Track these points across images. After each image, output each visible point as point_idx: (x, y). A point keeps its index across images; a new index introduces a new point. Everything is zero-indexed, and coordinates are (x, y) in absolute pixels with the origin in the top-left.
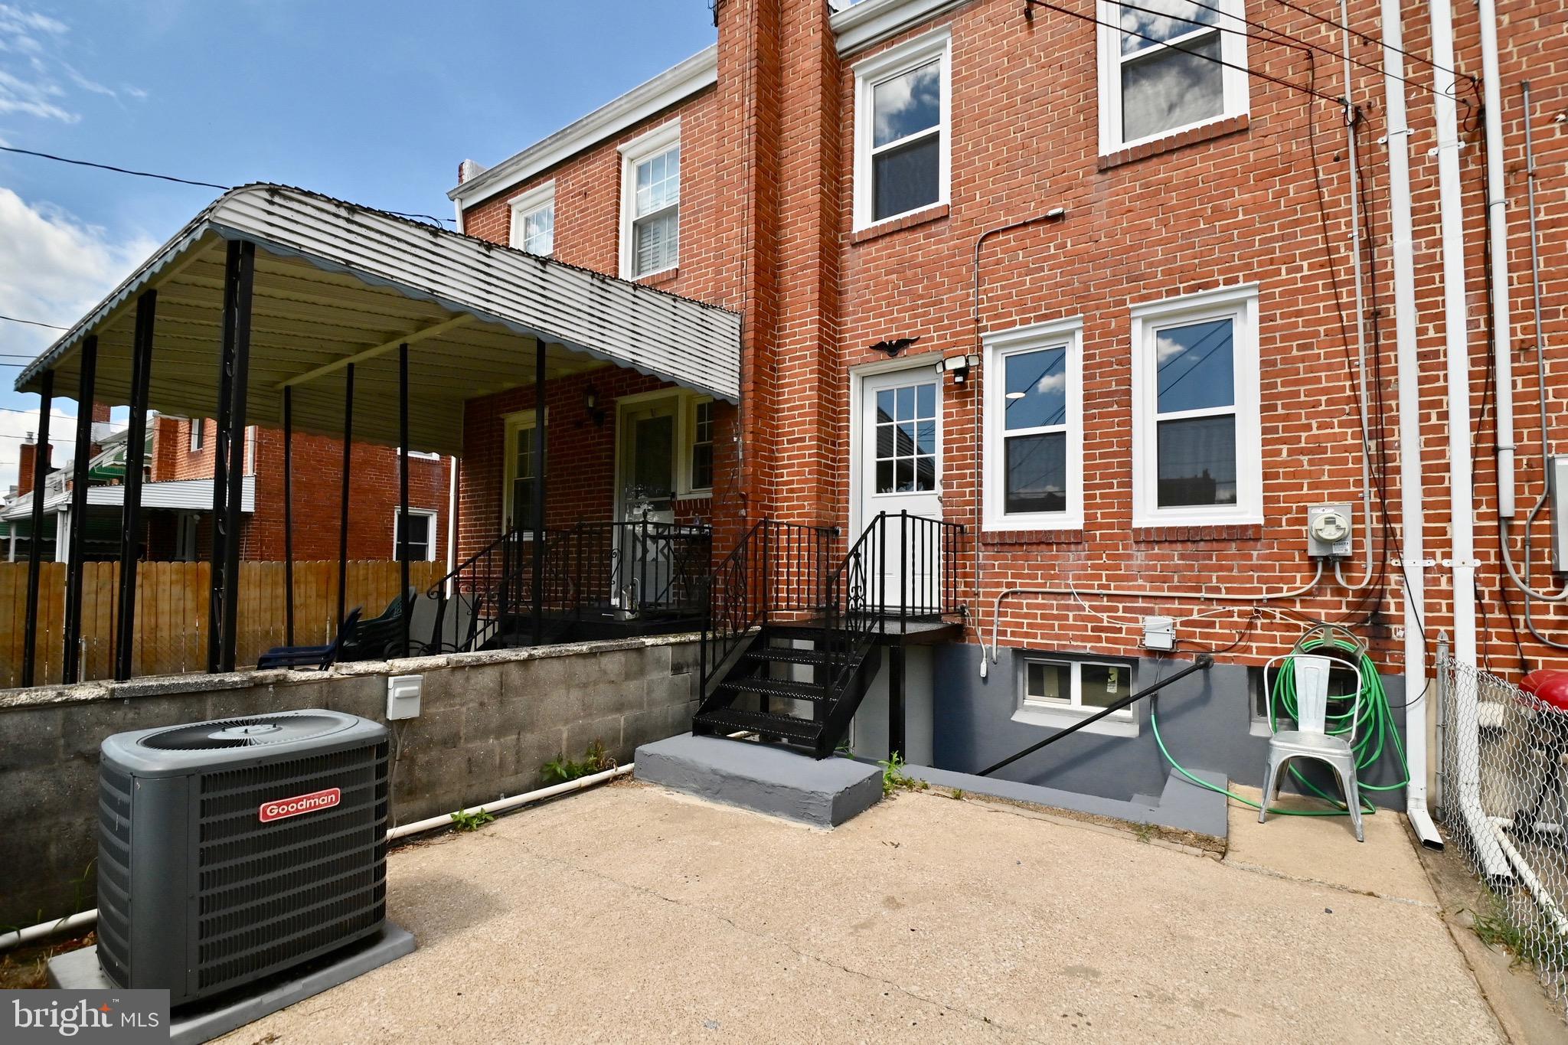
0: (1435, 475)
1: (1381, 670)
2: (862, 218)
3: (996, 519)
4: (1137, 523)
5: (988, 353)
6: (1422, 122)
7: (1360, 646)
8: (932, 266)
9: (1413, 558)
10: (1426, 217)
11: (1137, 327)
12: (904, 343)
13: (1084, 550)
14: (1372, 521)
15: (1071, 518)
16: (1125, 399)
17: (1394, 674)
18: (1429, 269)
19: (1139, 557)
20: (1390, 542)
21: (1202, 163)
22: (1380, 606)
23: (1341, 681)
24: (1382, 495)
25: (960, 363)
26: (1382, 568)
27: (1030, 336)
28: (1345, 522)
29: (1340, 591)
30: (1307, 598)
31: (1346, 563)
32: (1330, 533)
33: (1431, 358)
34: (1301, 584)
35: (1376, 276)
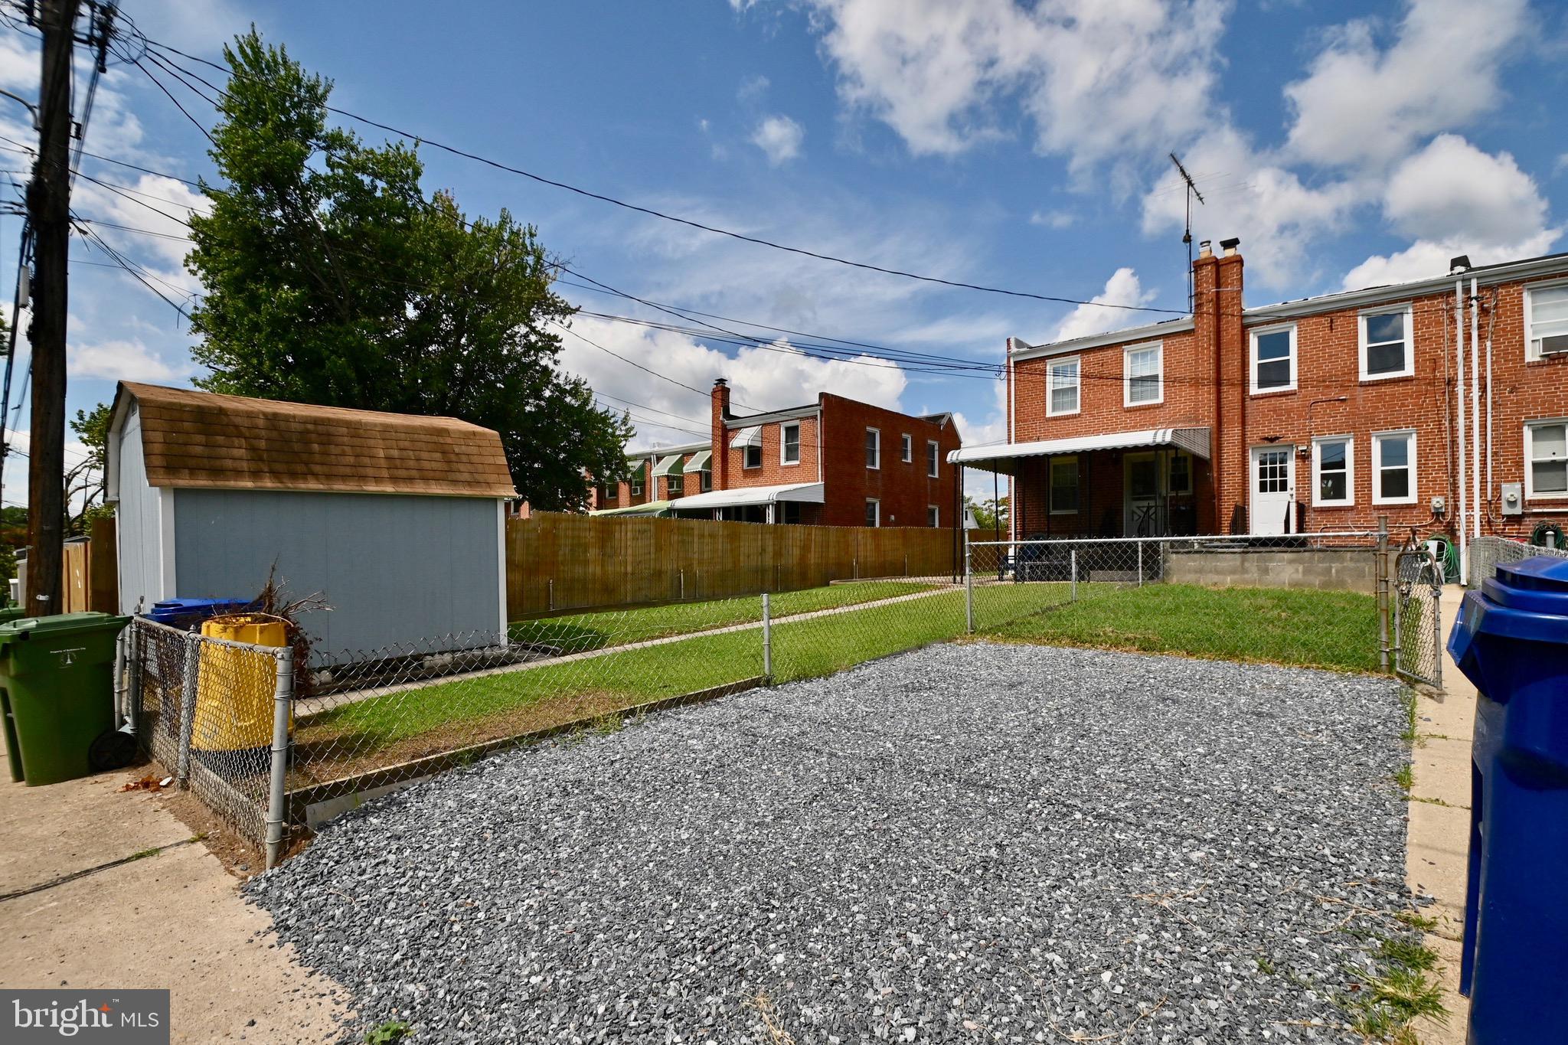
0: (1469, 489)
1: (1453, 545)
2: (1254, 390)
3: (1317, 502)
4: (1374, 503)
5: (1314, 444)
6: (1468, 384)
7: (1447, 538)
8: (1288, 411)
9: (1463, 513)
10: (1468, 413)
11: (1373, 439)
12: (1277, 438)
13: (1355, 512)
14: (1451, 502)
15: (1349, 501)
16: (1369, 462)
17: (1456, 545)
18: (1469, 429)
19: (1375, 514)
20: (1456, 508)
21: (1399, 389)
22: (1454, 526)
23: (1440, 548)
24: (1454, 494)
25: (1305, 448)
26: (1454, 516)
27: (1332, 438)
28: (1442, 502)
29: (1441, 522)
30: (1431, 525)
31: (1443, 514)
32: (1438, 506)
33: (1469, 455)
34: (1429, 521)
35: (1453, 430)
